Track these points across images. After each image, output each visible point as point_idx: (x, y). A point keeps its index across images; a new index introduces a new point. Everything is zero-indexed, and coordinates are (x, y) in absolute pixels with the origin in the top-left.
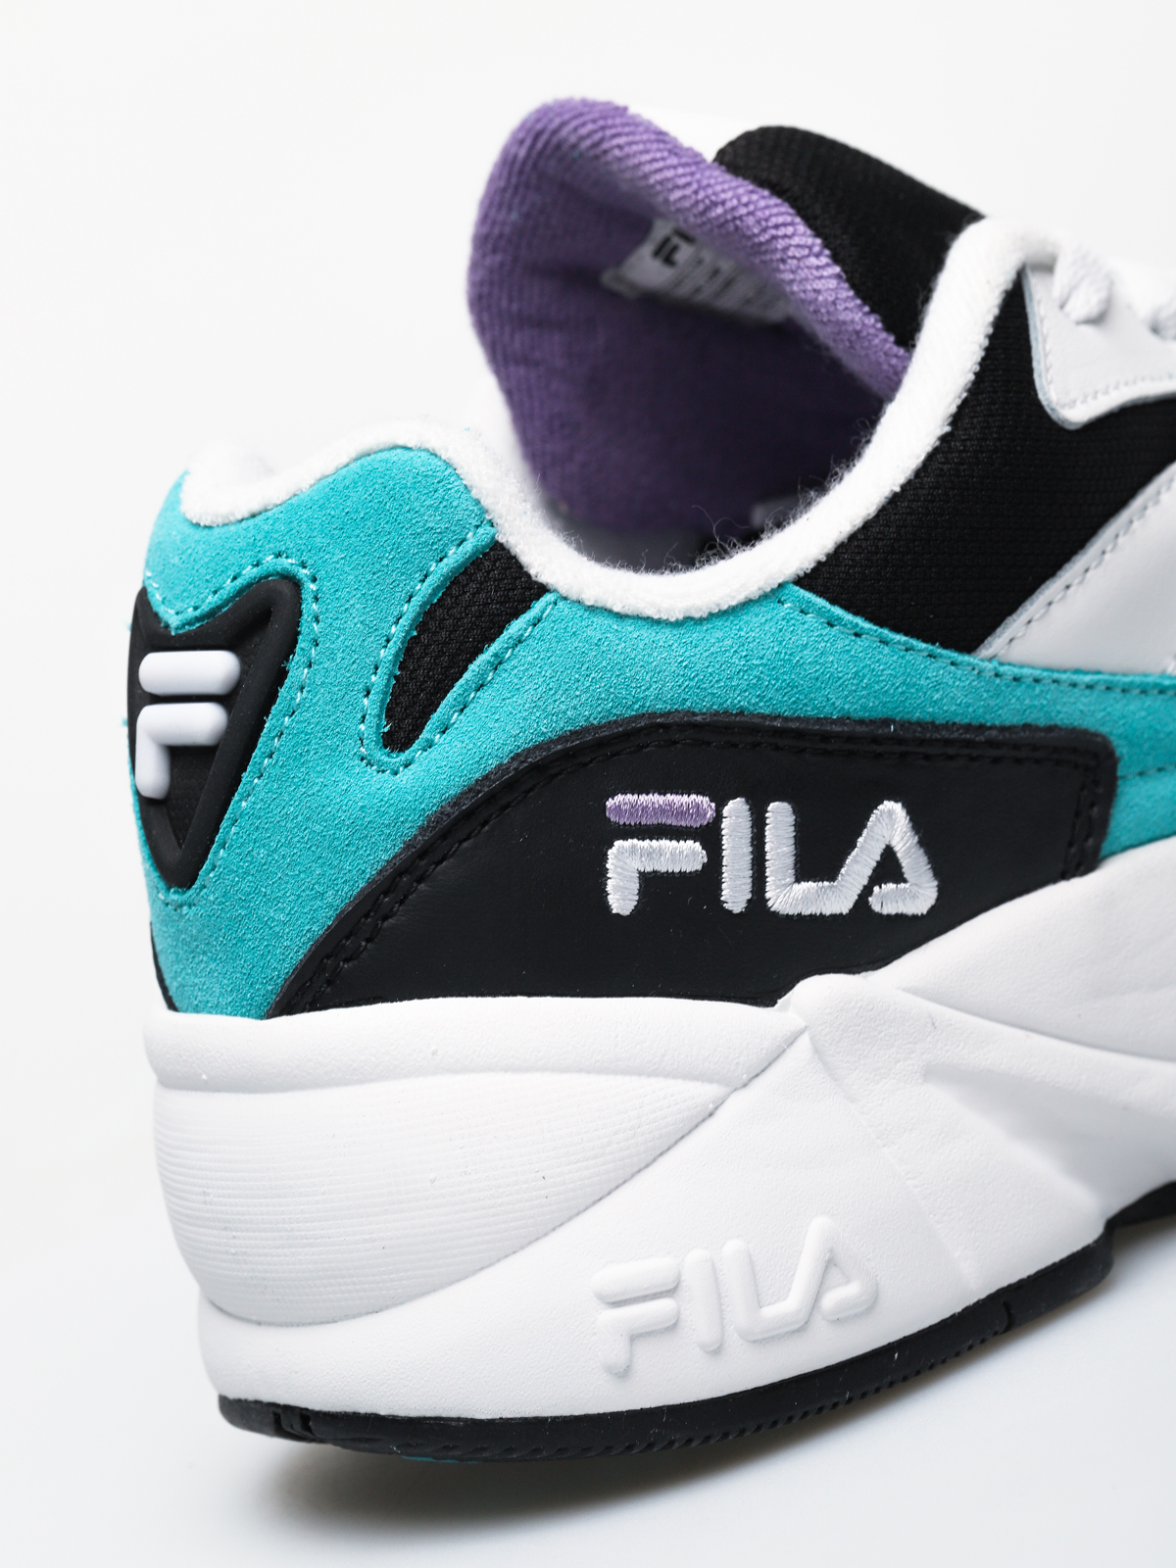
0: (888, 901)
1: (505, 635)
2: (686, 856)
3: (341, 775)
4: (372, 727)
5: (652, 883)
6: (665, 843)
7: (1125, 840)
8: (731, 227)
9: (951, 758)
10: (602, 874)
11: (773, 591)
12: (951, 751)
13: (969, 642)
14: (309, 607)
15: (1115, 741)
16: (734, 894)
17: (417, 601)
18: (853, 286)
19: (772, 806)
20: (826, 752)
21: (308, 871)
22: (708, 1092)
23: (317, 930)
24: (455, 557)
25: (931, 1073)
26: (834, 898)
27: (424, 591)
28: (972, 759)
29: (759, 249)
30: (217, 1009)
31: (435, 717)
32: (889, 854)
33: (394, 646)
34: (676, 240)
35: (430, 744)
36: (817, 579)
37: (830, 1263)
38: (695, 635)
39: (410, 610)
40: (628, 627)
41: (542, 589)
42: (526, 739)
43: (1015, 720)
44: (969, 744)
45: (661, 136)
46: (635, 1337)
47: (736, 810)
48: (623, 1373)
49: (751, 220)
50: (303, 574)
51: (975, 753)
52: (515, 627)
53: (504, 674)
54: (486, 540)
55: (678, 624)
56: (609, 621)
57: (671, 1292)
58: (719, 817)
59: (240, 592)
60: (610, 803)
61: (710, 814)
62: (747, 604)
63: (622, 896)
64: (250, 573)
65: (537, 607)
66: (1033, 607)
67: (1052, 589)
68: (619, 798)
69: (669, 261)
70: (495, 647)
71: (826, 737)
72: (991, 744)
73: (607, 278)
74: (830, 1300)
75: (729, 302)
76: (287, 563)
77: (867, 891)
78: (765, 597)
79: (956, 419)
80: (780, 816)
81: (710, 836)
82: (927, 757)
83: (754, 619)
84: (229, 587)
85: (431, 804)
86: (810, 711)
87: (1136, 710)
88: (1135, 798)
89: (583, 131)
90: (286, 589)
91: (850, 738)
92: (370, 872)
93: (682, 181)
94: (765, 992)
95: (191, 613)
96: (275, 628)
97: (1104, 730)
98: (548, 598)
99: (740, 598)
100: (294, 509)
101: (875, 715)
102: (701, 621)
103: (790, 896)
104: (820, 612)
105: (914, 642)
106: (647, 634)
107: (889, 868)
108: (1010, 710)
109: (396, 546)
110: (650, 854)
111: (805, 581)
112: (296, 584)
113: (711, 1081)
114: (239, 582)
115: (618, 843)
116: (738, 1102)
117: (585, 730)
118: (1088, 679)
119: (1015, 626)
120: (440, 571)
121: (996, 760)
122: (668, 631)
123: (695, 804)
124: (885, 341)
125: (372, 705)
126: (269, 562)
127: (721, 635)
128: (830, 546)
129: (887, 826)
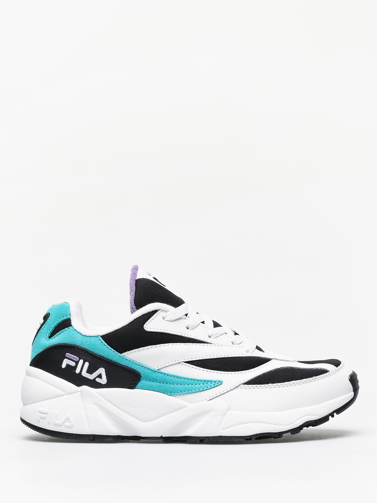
0: (98, 380)
1: (65, 329)
2: (73, 364)
4: (48, 334)
5: (68, 365)
6: (71, 361)
10: (62, 362)
12: (113, 365)
13: (120, 353)
14: (49, 318)
15: (141, 374)
16: (78, 371)
17: (59, 322)
19: (86, 362)
22: (63, 393)
24: (65, 318)
26: (91, 377)
31: (54, 336)
32: (101, 374)
33: (54, 326)
35: (52, 339)
37: (67, 419)
38: (85, 338)
40: (78, 334)
41: (72, 326)
43: (125, 365)
44: (117, 365)
46: (41, 418)
48: (39, 422)
50: (51, 314)
51: (117, 367)
52: (67, 329)
53: (62, 334)
54: (69, 317)
55: (84, 336)
56: (76, 332)
57: (46, 414)
58: (79, 361)
60: (67, 354)
63: (64, 366)
65: (70, 327)
67: (136, 350)
68: (68, 353)
71: (96, 356)
72: (120, 366)
74: (65, 424)
76: (50, 312)
77: (96, 378)
78: (96, 336)
80: (87, 364)
81: (77, 363)
82: (110, 364)
83: (93, 338)
86: (95, 352)
87: (147, 371)
88: (143, 383)
90: (49, 315)
94: (79, 385)
96: (46, 319)
97: (140, 372)
98: (72, 327)
99: (92, 335)
101: (104, 356)
102: (87, 336)
103: (85, 374)
104: (101, 341)
105: (112, 349)
106: (80, 335)
107: (100, 376)
108: (124, 363)
109: (59, 314)
110: (69, 362)
111: (102, 336)
113: (64, 392)
115: (66, 359)
116: (66, 396)
117: (67, 344)
118: (139, 364)
119: (129, 353)
120: (63, 319)
121: (121, 369)
122: (82, 336)
123: (77, 358)
125: (49, 332)
127: (88, 339)
128: (106, 334)
129: (102, 371)
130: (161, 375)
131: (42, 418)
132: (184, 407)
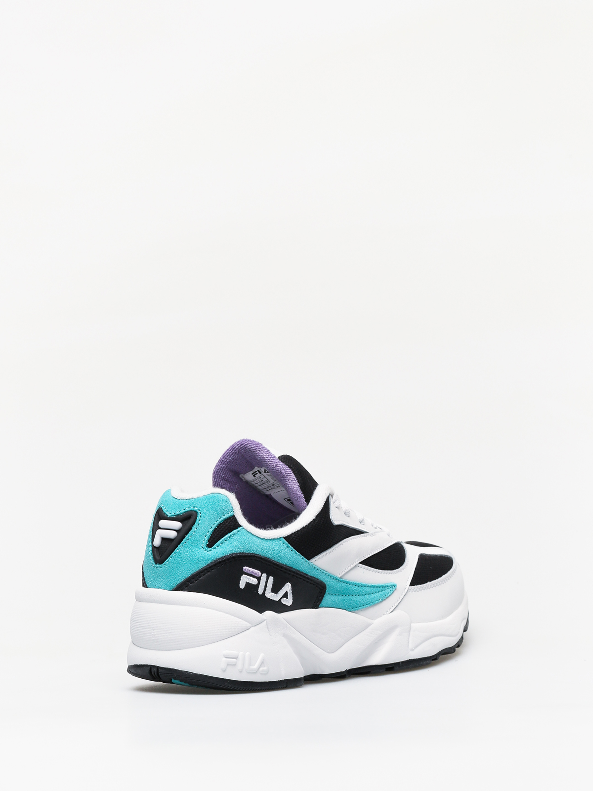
0: (284, 601)
1: (232, 532)
2: (254, 581)
3: (198, 549)
4: (205, 542)
5: (248, 584)
6: (251, 577)
7: (323, 605)
8: (279, 471)
9: (300, 578)
10: (239, 580)
11: (279, 538)
12: (301, 577)
13: (309, 559)
14: (198, 518)
15: (327, 586)
16: (260, 591)
17: (218, 522)
18: (300, 488)
19: (271, 577)
20: (281, 570)
21: (188, 565)
22: (249, 625)
23: (187, 576)
24: (226, 516)
25: (284, 635)
26: (276, 597)
27: (220, 520)
28: (304, 580)
29: (284, 477)
30: (161, 588)
31: (217, 543)
32: (287, 592)
33: (212, 529)
34: (257, 472)
35: (215, 548)
36: (287, 538)
37: (262, 663)
38: (264, 542)
39: (217, 523)
40: (254, 537)
41: (240, 526)
42: (233, 552)
43: (312, 575)
44: (304, 577)
45: (268, 451)
46: (228, 665)
47: (264, 575)
48: (224, 671)
49: (284, 471)
50: (198, 511)
51: (305, 579)
52: (235, 531)
53: (231, 539)
54: (232, 514)
55: (262, 539)
56: (251, 535)
57: (236, 658)
58: (261, 576)
59: (185, 512)
60: (244, 568)
61: (260, 575)
62: (274, 539)
63: (242, 585)
64: (187, 509)
65: (239, 529)
66: (320, 556)
67: (324, 554)
68: (246, 567)
69: (254, 476)
70: (231, 534)
71: (282, 567)
72: (308, 578)
73: (240, 476)
74: (261, 669)
75: (260, 488)
76: (195, 509)
77: (281, 598)
78: (278, 539)
79: (316, 517)
80: (271, 579)
81: (259, 579)
82: (297, 577)
83: (275, 542)
84: (183, 511)
85: (214, 559)
86: (280, 562)
87: (332, 581)
88: (327, 598)
89: (253, 446)
90: (195, 513)
91: (286, 569)
92: (200, 568)
93: (272, 460)
94: (261, 611)
95: (173, 514)
96: (192, 520)
97: (326, 583)
98: (241, 528)
99: (274, 538)
100: (198, 499)
101: (291, 566)
102: (266, 540)
103: (269, 595)
104: (286, 544)
105: (300, 555)
106: (257, 539)
107: (286, 595)
108: (312, 573)
109: (217, 511)
110: (249, 579)
111: (285, 538)
112: (196, 513)
113: (249, 623)
114: (185, 510)
115: (244, 575)
116: (253, 629)
117: (243, 553)
118: (325, 572)
119: (317, 558)
120: (223, 518)
121: (307, 582)
122: (260, 540)
123: (257, 572)
124: (303, 500)
125: (206, 538)
126: (192, 508)
127: (269, 543)
128: (291, 533)
129: (288, 587)
130: (344, 585)
131: (230, 665)
132: (368, 625)
